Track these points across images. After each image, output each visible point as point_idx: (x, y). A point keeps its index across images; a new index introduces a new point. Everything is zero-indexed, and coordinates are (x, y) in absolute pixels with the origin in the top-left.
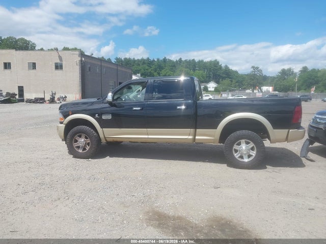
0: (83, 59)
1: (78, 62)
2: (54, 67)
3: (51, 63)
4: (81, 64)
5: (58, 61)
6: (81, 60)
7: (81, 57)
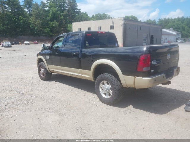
0: (125, 22)
1: (122, 24)
2: (110, 28)
3: (108, 26)
4: (124, 25)
5: (112, 25)
6: (124, 23)
7: (124, 21)
